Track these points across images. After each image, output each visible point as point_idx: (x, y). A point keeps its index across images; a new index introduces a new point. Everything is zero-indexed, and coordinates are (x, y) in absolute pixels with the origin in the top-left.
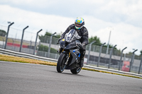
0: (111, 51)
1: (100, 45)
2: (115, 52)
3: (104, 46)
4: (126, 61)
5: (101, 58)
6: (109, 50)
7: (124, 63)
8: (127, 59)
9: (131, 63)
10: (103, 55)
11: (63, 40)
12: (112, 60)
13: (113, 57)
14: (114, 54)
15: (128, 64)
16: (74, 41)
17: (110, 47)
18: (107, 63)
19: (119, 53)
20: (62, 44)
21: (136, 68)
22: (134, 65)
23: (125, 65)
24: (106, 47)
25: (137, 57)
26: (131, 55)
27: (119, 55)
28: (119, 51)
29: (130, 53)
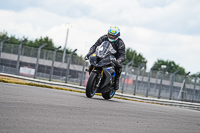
0: (69, 59)
1: (53, 49)
2: (75, 60)
3: (59, 51)
5: (55, 68)
6: (66, 57)
10: (57, 64)
11: (94, 55)
12: (71, 71)
13: (72, 67)
14: (73, 63)
16: (107, 56)
17: (68, 52)
18: (64, 75)
19: (81, 61)
24: (62, 52)
27: (81, 64)
28: (81, 58)
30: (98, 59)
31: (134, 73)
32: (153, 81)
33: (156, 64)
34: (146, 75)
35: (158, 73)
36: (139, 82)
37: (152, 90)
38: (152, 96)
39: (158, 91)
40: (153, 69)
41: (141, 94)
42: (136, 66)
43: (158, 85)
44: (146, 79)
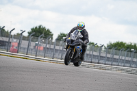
2: (4, 34)
4: (15, 42)
7: (12, 44)
8: (15, 40)
9: (19, 44)
11: (69, 38)
15: (16, 45)
16: (78, 39)
19: (7, 35)
20: (68, 42)
21: (24, 48)
22: (22, 46)
23: (13, 46)
25: (24, 38)
26: (19, 36)
27: (7, 37)
28: (7, 32)
29: (18, 34)
30: (72, 41)
31: (44, 43)
32: (57, 48)
33: (59, 36)
34: (52, 43)
35: (61, 42)
36: (48, 48)
37: (57, 54)
38: (57, 58)
39: (61, 55)
40: (57, 40)
41: (49, 57)
42: (45, 38)
43: (60, 50)
44: (52, 47)
